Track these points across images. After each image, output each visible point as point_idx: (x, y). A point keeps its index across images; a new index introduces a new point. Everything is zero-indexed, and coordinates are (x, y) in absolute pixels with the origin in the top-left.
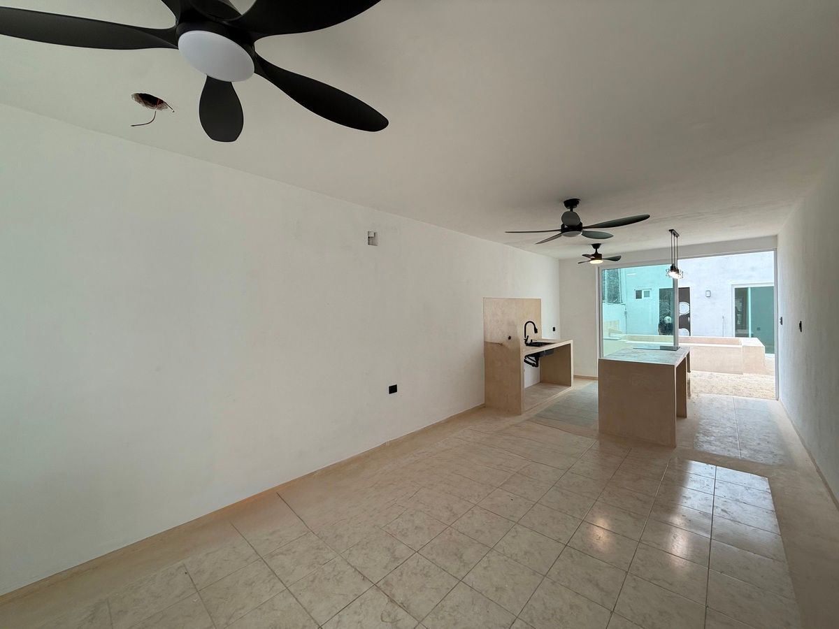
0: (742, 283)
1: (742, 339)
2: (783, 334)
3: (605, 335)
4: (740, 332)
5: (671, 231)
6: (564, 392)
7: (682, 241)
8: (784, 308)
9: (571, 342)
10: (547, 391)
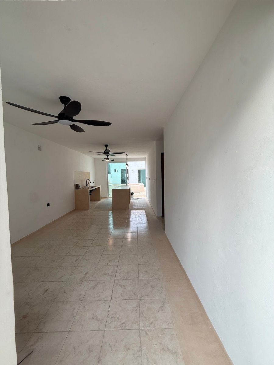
0: (140, 168)
1: (140, 184)
2: (147, 181)
3: (109, 184)
4: (139, 182)
5: (126, 154)
6: (99, 202)
7: (128, 157)
8: (147, 175)
9: (100, 186)
10: (94, 203)
